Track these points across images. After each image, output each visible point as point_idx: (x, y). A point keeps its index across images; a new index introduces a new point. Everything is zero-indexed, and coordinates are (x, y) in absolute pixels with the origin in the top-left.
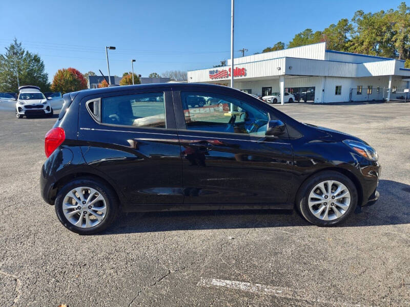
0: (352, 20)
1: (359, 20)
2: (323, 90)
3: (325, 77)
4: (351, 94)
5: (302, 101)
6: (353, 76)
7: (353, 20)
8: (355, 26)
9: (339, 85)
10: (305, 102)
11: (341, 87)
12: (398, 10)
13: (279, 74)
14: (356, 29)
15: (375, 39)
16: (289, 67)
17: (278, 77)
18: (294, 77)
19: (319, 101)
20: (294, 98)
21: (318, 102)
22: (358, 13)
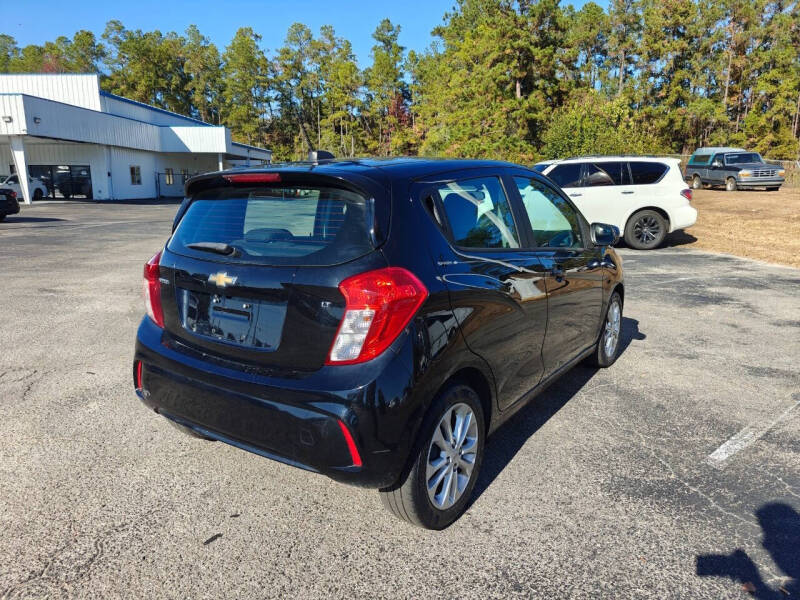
0: (103, 36)
1: (116, 39)
2: (109, 174)
3: (109, 146)
4: (158, 182)
5: (58, 195)
6: (157, 149)
7: (105, 36)
8: (113, 51)
9: (135, 164)
10: (67, 198)
11: (139, 168)
12: (186, 36)
13: (10, 133)
14: (115, 55)
15: (156, 83)
16: (33, 119)
17: (7, 140)
18: (44, 141)
19: (105, 195)
20: (44, 188)
21: (103, 198)
22: (113, 25)
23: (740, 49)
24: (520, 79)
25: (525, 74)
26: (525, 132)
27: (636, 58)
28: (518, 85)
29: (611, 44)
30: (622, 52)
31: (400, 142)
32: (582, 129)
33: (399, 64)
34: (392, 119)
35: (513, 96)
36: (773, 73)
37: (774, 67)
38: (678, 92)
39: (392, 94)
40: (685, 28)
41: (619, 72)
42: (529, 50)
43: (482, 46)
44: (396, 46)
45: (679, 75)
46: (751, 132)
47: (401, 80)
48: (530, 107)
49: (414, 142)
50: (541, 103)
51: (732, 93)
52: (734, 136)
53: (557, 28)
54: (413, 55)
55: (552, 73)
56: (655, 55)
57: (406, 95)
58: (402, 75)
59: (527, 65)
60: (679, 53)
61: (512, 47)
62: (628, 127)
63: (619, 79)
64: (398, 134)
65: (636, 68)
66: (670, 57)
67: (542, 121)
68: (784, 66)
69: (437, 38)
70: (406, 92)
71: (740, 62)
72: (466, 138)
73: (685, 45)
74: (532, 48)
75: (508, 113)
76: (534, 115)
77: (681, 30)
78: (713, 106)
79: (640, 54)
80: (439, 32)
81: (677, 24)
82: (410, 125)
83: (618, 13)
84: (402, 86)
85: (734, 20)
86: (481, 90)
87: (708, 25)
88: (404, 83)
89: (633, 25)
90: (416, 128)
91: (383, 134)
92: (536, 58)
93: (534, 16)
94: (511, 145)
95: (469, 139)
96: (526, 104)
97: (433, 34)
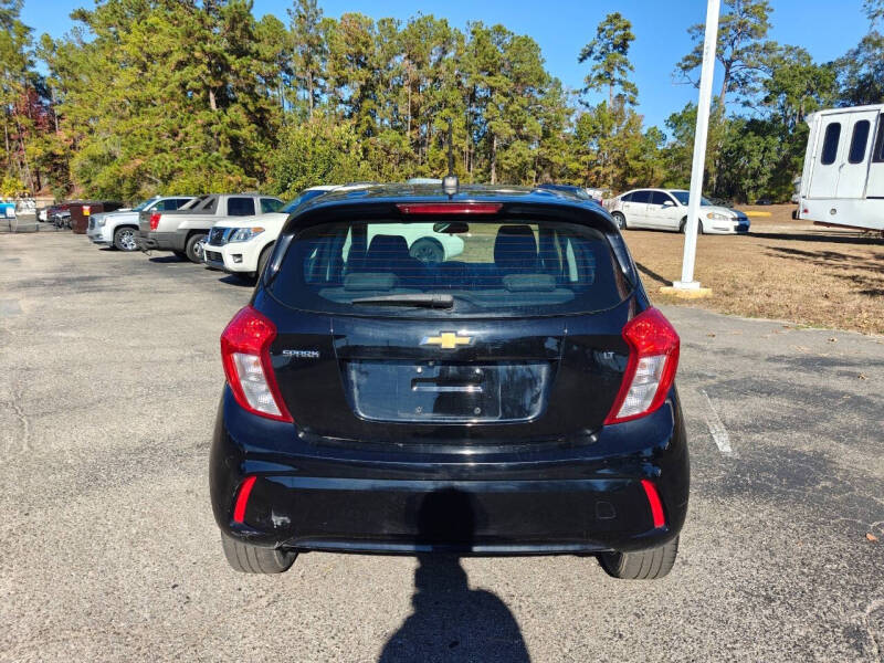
23: (415, 85)
24: (214, 89)
25: (221, 83)
26: (229, 150)
27: (322, 82)
28: (212, 96)
29: (296, 63)
30: (309, 74)
31: (40, 152)
32: (314, 153)
33: (26, 49)
34: (23, 121)
35: (207, 107)
36: (446, 112)
37: (445, 107)
38: (368, 121)
39: (19, 85)
40: (366, 59)
41: (308, 95)
42: (224, 58)
43: (158, 43)
44: (20, 24)
45: (367, 104)
46: (433, 165)
47: (31, 70)
48: (232, 122)
49: (61, 153)
50: (243, 119)
51: (413, 127)
52: (420, 168)
53: (251, 37)
54: (47, 40)
55: (252, 87)
56: (341, 82)
57: (40, 89)
58: (32, 64)
59: (220, 73)
60: (363, 83)
61: (203, 51)
62: (357, 153)
63: (308, 101)
64: (35, 141)
65: (323, 92)
66: (356, 84)
67: (245, 140)
68: (454, 106)
69: (79, 23)
70: (41, 86)
71: (417, 99)
72: (151, 152)
73: (370, 76)
74: (226, 54)
75: (204, 126)
76: (235, 132)
77: (362, 59)
78: (400, 138)
79: (326, 79)
80: (83, 16)
81: (360, 53)
82: (53, 129)
83: (300, 32)
84: (35, 78)
85: (409, 57)
86: (165, 96)
87: (389, 59)
88: (38, 75)
89: (315, 47)
90: (62, 135)
91: (11, 140)
92: (233, 67)
93: (223, 18)
94: (213, 164)
95: (156, 153)
96: (227, 119)
97: (74, 17)
